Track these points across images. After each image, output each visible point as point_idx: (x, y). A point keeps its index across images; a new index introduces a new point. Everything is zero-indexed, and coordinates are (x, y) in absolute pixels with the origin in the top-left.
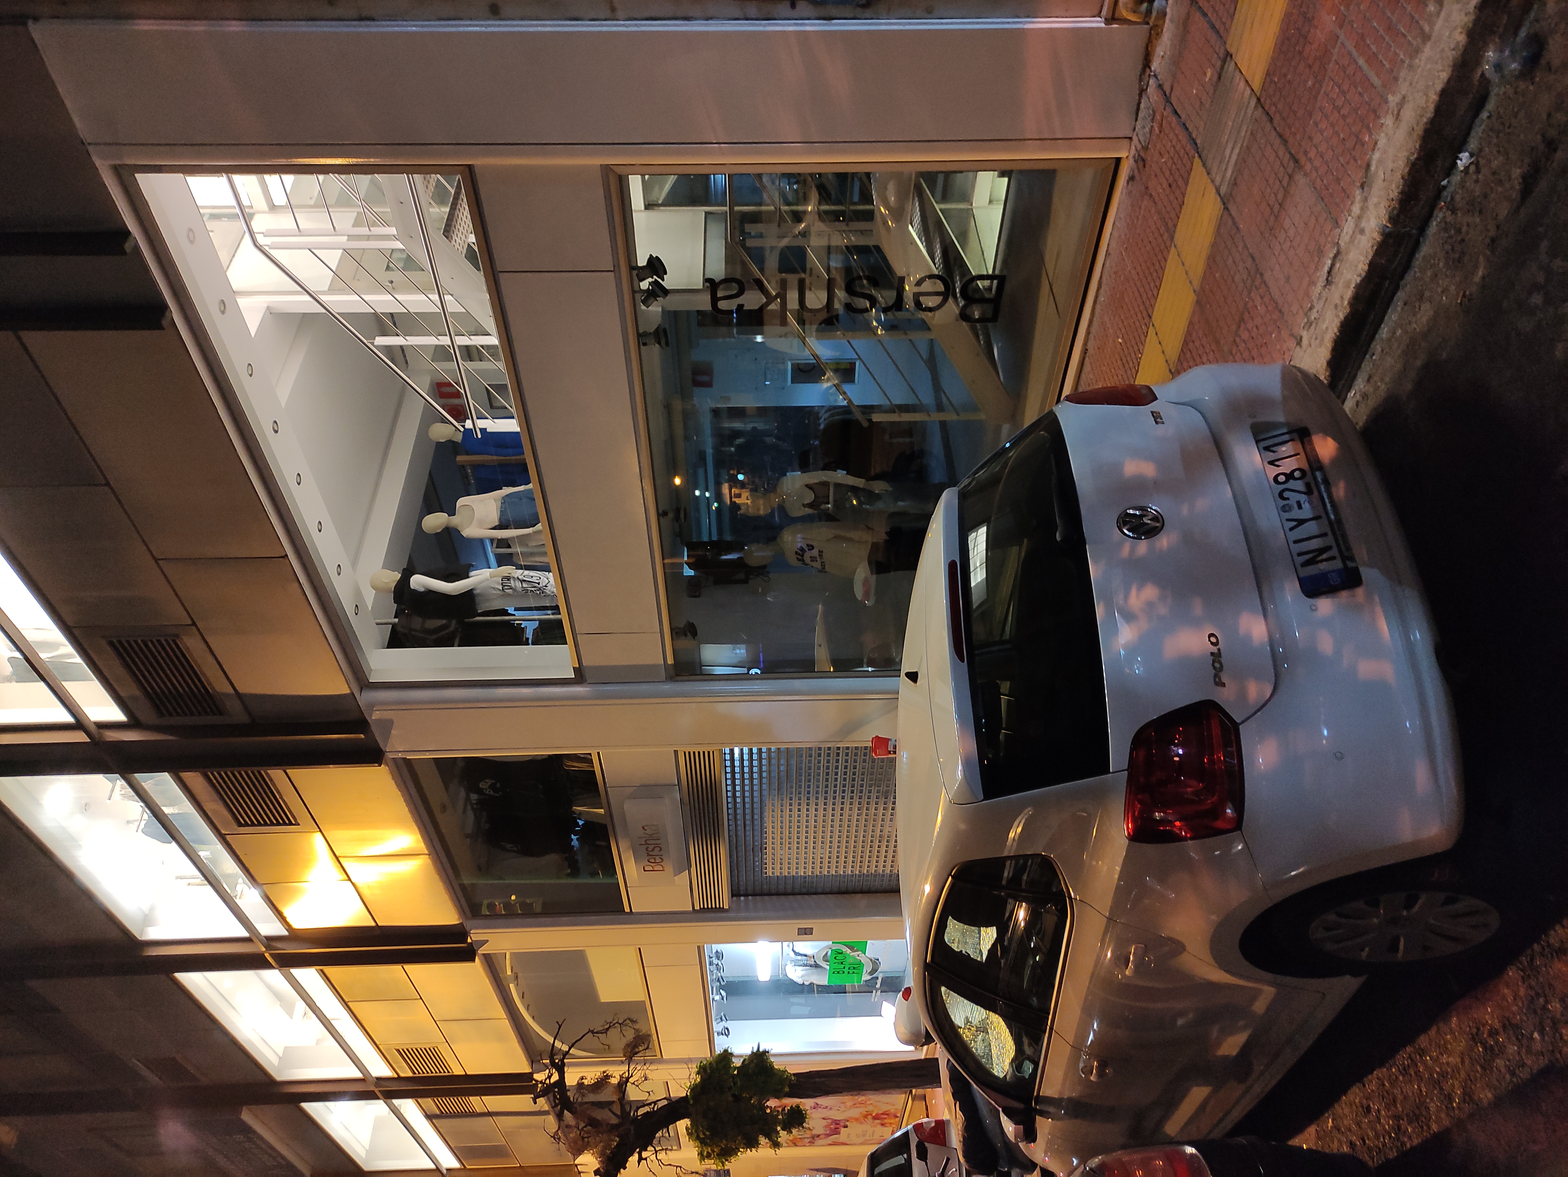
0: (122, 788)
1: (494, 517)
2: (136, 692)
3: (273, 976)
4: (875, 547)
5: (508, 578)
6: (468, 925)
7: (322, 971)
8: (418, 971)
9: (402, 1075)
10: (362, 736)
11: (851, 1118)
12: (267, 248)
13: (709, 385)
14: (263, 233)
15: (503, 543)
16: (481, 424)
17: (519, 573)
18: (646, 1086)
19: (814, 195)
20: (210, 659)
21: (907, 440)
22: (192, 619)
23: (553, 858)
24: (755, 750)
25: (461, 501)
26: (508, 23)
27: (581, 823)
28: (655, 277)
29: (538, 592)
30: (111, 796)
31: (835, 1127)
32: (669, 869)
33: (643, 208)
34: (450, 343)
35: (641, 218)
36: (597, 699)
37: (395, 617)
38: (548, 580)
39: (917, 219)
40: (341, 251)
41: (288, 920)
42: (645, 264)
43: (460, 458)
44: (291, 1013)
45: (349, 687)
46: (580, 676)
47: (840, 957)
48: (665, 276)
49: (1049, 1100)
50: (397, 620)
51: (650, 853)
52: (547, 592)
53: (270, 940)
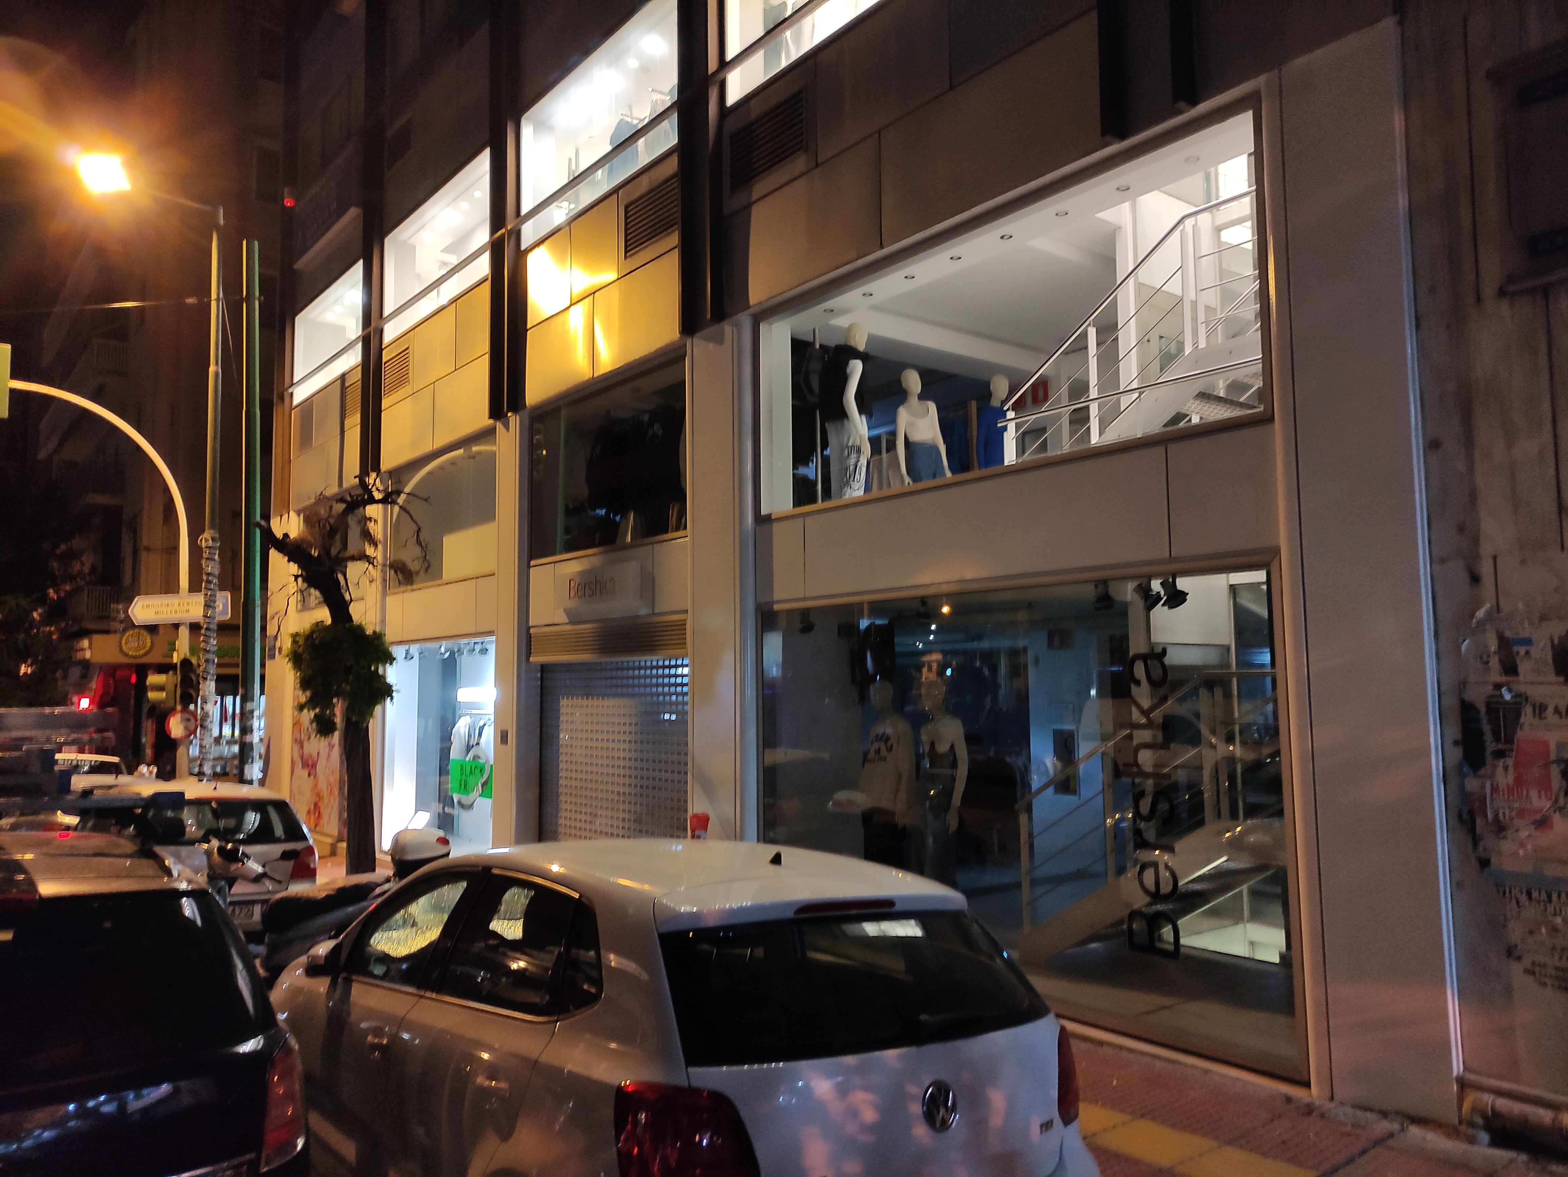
0: (663, 101)
1: (916, 437)
2: (754, 115)
3: (483, 236)
4: (892, 814)
5: (859, 451)
6: (525, 413)
7: (487, 279)
8: (482, 368)
9: (384, 352)
10: (709, 316)
11: (317, 781)
12: (1181, 228)
13: (1050, 645)
14: (1196, 224)
15: (892, 446)
16: (1011, 426)
17: (863, 461)
18: (365, 582)
19: (1251, 756)
20: (784, 179)
21: (996, 847)
22: (823, 163)
23: (584, 491)
24: (685, 689)
25: (932, 406)
26: (1422, 459)
27: (618, 518)
28: (1165, 598)
29: (845, 480)
30: (656, 91)
31: (309, 765)
32: (571, 604)
33: (1231, 583)
34: (1091, 398)
35: (1220, 582)
36: (740, 535)
37: (821, 346)
38: (856, 491)
39: (1233, 865)
40: (1180, 293)
41: (537, 249)
42: (1179, 588)
43: (974, 405)
44: (446, 250)
45: (755, 305)
46: (763, 521)
47: (478, 771)
48: (1166, 608)
49: (347, 992)
50: (818, 346)
51: (587, 586)
52: (845, 489)
53: (518, 234)
